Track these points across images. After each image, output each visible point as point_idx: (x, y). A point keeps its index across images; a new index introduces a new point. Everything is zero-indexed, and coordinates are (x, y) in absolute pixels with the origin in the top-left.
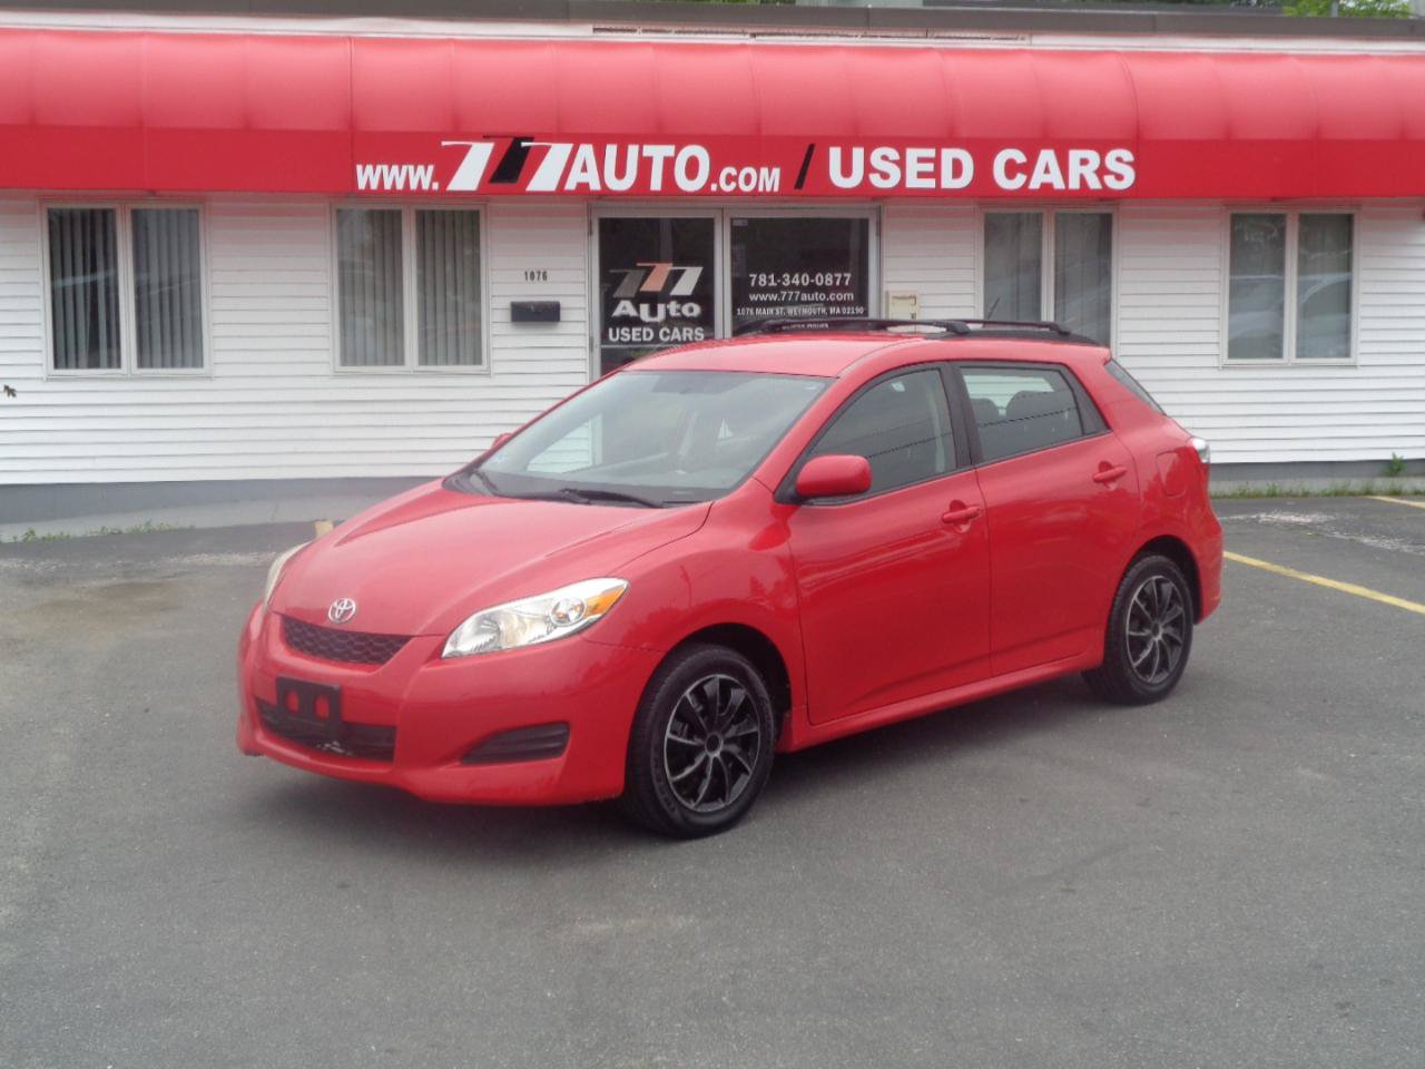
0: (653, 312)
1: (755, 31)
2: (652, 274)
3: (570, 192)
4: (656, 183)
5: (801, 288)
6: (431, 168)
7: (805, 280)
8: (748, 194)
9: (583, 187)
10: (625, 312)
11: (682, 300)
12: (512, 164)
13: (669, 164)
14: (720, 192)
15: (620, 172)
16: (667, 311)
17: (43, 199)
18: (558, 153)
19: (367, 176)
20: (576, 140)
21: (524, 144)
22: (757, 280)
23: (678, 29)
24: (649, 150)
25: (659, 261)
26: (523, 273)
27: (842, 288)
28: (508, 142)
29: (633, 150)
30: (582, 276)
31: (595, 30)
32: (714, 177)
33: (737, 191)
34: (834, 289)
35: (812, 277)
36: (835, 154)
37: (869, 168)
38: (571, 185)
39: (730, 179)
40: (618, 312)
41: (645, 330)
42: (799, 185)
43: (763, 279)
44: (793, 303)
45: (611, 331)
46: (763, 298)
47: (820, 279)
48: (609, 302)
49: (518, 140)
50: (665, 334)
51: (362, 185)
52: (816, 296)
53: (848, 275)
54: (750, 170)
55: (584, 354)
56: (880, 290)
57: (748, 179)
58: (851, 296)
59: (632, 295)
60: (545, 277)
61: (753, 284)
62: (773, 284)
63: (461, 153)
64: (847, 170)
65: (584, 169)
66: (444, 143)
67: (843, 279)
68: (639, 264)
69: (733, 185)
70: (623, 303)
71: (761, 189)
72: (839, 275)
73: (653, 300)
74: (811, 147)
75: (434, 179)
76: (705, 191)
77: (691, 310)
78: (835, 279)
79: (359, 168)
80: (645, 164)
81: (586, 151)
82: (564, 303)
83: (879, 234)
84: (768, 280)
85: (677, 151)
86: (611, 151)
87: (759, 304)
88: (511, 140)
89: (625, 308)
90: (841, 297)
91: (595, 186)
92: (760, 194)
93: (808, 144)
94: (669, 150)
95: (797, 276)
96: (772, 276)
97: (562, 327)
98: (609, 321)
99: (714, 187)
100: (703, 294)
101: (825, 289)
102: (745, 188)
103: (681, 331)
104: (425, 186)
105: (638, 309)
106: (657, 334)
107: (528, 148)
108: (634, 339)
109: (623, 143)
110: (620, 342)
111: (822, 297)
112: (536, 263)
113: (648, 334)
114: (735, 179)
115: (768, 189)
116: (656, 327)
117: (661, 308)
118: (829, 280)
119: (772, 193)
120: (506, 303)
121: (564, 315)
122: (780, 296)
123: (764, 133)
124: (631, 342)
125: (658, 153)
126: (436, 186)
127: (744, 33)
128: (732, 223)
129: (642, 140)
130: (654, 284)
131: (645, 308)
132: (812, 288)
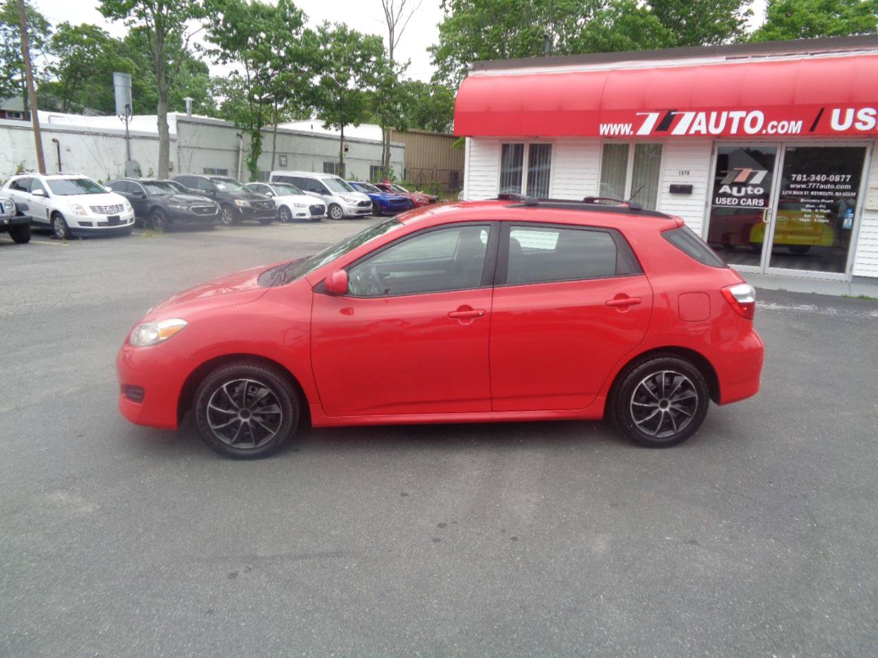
0: (739, 191)
1: (813, 52)
2: (741, 174)
3: (692, 135)
4: (734, 130)
5: (820, 182)
6: (631, 125)
7: (824, 178)
8: (781, 135)
9: (698, 133)
10: (725, 191)
11: (754, 186)
12: (666, 123)
13: (742, 120)
14: (767, 134)
15: (717, 125)
16: (746, 191)
17: (500, 140)
18: (689, 116)
19: (604, 129)
20: (697, 110)
21: (673, 113)
22: (796, 177)
23: (770, 54)
24: (732, 114)
25: (745, 167)
26: (678, 172)
27: (845, 183)
28: (666, 112)
29: (724, 115)
30: (706, 174)
31: (727, 59)
32: (765, 126)
33: (776, 133)
34: (839, 183)
35: (828, 176)
36: (836, 113)
37: (855, 120)
38: (692, 131)
39: (773, 127)
40: (721, 191)
41: (734, 199)
42: (812, 129)
43: (799, 178)
44: (815, 189)
45: (717, 199)
46: (798, 186)
47: (832, 178)
48: (718, 185)
49: (670, 111)
50: (744, 202)
51: (601, 133)
52: (829, 186)
53: (849, 176)
54: (785, 123)
55: (702, 209)
56: (867, 184)
57: (783, 127)
58: (848, 187)
59: (730, 183)
60: (688, 174)
61: (793, 179)
62: (805, 180)
63: (643, 118)
64: (841, 121)
65: (700, 124)
66: (638, 114)
67: (846, 178)
68: (735, 169)
69: (774, 130)
70: (724, 187)
71: (790, 132)
72: (843, 176)
73: (740, 185)
74: (822, 110)
75: (631, 130)
76: (759, 133)
77: (759, 191)
78: (841, 178)
79: (601, 125)
80: (729, 121)
81: (702, 116)
82: (695, 185)
83: (871, 155)
84: (802, 178)
85: (747, 115)
86: (714, 115)
87: (795, 189)
88: (667, 111)
89: (725, 189)
90: (842, 187)
91: (704, 131)
92: (788, 135)
93: (821, 107)
94: (743, 114)
95: (819, 176)
96: (805, 176)
97: (692, 197)
98: (716, 194)
99: (764, 132)
100: (766, 183)
101: (834, 183)
102: (781, 131)
103: (752, 201)
104: (627, 133)
105: (731, 190)
106: (739, 202)
107: (674, 115)
108: (728, 203)
109: (720, 111)
110: (720, 204)
111: (832, 187)
112: (685, 168)
113: (735, 201)
114: (776, 127)
115: (794, 132)
116: (739, 198)
117: (743, 190)
118: (837, 178)
119: (796, 134)
120: (668, 185)
121: (694, 191)
122: (808, 186)
123: (796, 103)
124: (726, 204)
125: (736, 115)
126: (632, 133)
127: (807, 54)
128: (786, 149)
129: (729, 109)
130: (741, 178)
131: (735, 189)
132: (827, 182)
